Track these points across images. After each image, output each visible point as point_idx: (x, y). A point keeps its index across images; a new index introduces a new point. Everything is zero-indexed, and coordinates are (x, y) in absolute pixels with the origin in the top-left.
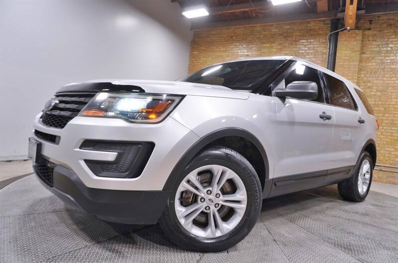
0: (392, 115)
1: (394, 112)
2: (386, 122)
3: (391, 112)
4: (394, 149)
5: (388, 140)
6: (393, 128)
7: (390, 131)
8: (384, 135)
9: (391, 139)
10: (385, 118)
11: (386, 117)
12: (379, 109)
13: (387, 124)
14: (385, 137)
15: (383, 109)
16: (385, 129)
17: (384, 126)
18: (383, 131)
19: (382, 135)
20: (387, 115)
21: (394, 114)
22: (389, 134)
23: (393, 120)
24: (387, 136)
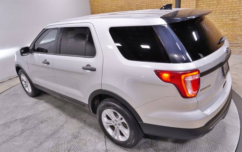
0: (222, 6)
1: (223, 3)
2: (218, 11)
3: (222, 4)
4: (223, 31)
5: (219, 24)
6: (223, 16)
7: (221, 18)
8: (217, 22)
9: (222, 24)
10: (217, 9)
11: (219, 8)
12: (214, 2)
13: (219, 13)
14: (218, 23)
15: (216, 2)
16: (218, 17)
17: (217, 15)
18: (216, 18)
19: (215, 21)
20: (219, 6)
21: (224, 5)
22: (220, 20)
23: (223, 10)
24: (219, 22)
